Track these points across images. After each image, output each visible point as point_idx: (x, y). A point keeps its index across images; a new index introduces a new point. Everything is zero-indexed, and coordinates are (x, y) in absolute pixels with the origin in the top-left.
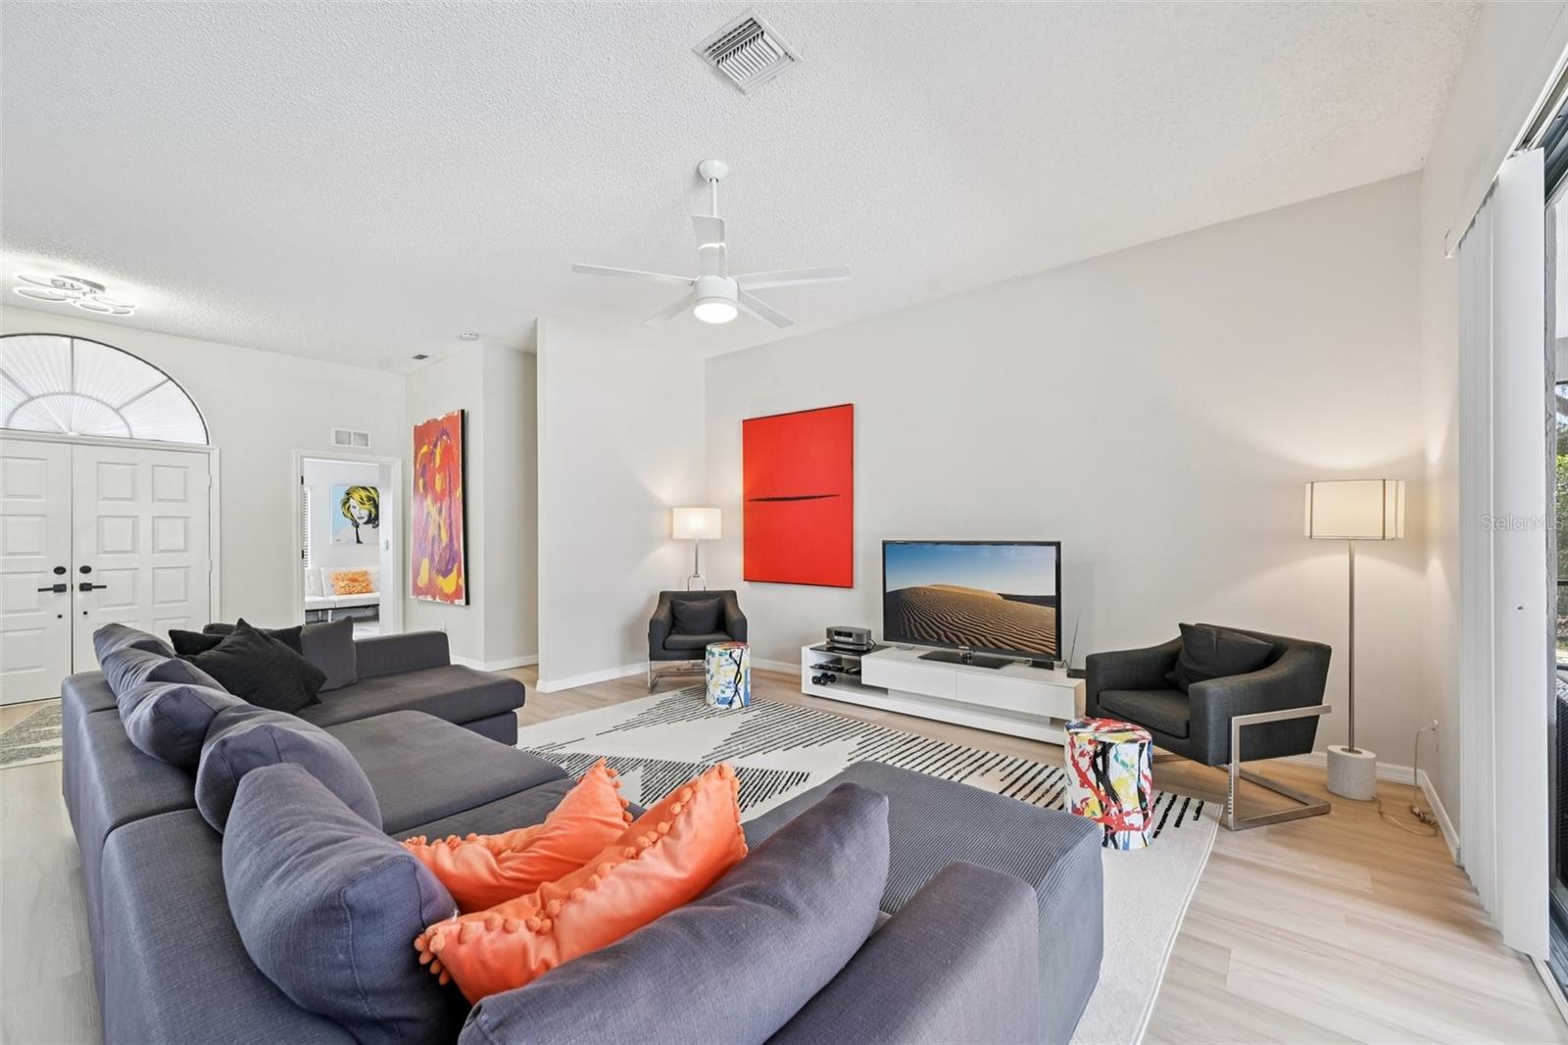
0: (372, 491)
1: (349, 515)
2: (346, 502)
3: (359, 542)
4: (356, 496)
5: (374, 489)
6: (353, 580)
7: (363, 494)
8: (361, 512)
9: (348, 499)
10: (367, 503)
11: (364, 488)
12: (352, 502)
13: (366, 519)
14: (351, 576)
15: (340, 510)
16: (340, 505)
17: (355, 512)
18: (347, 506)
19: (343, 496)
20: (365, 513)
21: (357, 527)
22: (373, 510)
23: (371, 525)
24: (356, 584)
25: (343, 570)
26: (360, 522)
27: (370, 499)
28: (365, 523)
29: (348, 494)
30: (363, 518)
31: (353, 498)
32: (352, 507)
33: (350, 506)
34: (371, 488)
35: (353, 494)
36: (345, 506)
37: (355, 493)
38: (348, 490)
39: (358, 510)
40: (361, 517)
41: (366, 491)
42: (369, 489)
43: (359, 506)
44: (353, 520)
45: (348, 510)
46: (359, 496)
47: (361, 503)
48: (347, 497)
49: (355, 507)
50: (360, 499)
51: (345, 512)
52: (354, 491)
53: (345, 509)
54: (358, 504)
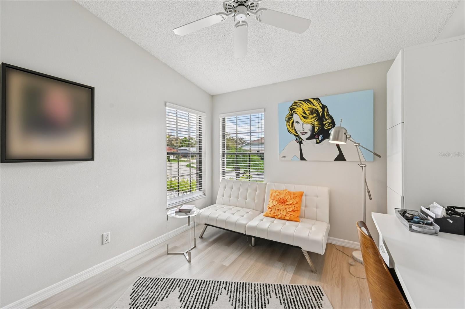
0: (315, 102)
1: (293, 131)
2: (290, 118)
3: (302, 159)
4: (299, 110)
5: (317, 99)
6: (282, 202)
8: (305, 127)
9: (292, 115)
10: (310, 117)
11: (307, 101)
12: (296, 117)
13: (309, 134)
15: (285, 127)
16: (285, 122)
17: (298, 128)
18: (291, 122)
19: (287, 112)
20: (308, 128)
21: (301, 143)
22: (316, 123)
23: (315, 141)
24: (282, 207)
25: (281, 187)
26: (304, 137)
27: (313, 111)
28: (308, 139)
29: (292, 109)
30: (307, 132)
31: (296, 113)
32: (296, 123)
33: (293, 122)
34: (314, 99)
35: (296, 109)
36: (290, 122)
37: (298, 108)
38: (291, 106)
39: (301, 125)
40: (304, 131)
41: (309, 103)
42: (312, 100)
43: (301, 121)
44: (297, 136)
45: (292, 126)
46: (302, 111)
47: (304, 117)
48: (290, 113)
49: (298, 122)
50: (303, 112)
51: (289, 128)
52: (296, 106)
53: (289, 125)
54: (301, 119)
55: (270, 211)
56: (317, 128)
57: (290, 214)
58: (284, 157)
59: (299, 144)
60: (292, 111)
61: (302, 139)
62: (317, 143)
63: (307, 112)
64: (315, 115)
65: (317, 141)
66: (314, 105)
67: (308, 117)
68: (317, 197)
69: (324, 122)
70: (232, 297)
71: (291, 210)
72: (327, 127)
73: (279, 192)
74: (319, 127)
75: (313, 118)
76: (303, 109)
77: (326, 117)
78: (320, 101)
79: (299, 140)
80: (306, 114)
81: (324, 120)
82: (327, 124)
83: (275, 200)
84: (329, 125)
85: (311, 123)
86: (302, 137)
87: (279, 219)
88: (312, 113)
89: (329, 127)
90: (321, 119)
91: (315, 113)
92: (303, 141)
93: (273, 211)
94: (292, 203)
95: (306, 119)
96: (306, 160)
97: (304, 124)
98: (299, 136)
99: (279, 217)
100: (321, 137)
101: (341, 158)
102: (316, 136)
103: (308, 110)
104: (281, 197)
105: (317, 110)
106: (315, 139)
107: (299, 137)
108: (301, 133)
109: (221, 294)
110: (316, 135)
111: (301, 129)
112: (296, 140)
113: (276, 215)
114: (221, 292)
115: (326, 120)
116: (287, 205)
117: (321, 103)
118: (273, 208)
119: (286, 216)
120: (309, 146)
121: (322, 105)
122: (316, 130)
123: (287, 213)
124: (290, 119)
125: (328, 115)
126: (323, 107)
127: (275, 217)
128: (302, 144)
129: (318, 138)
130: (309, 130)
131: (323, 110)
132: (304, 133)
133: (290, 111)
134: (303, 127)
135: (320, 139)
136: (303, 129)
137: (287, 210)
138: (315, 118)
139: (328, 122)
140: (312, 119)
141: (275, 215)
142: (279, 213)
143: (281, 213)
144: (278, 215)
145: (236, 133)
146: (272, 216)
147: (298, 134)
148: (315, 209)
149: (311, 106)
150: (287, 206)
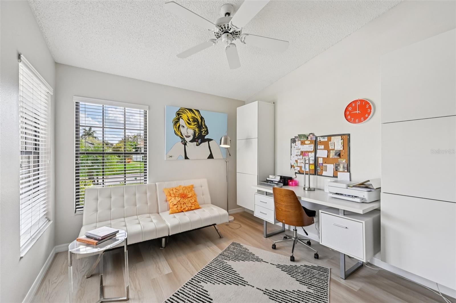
0: (196, 113)
1: (179, 134)
3: (186, 158)
4: (184, 116)
5: (198, 111)
6: (184, 196)
7: (190, 115)
8: (189, 131)
9: (179, 119)
10: (193, 124)
11: (190, 110)
12: (182, 122)
13: (191, 138)
14: (181, 191)
15: (172, 128)
16: (172, 124)
17: (183, 131)
18: (178, 125)
19: (174, 116)
20: (191, 132)
21: (185, 144)
22: (197, 130)
23: (195, 143)
24: (186, 201)
25: (174, 184)
26: (188, 140)
27: (195, 120)
28: (191, 141)
29: (178, 114)
30: (190, 136)
31: (182, 118)
32: (181, 127)
33: (179, 126)
34: (196, 110)
35: (182, 115)
36: (176, 125)
37: (183, 114)
38: (178, 111)
39: (186, 130)
40: (188, 135)
41: (192, 113)
42: (194, 111)
43: (186, 126)
44: (182, 138)
45: (178, 129)
46: (187, 117)
47: (188, 123)
48: (177, 117)
49: (184, 127)
50: (188, 119)
51: (176, 131)
52: (182, 112)
53: (176, 128)
54: (186, 124)
55: (177, 207)
56: (198, 134)
57: (194, 204)
58: (171, 156)
59: (184, 145)
60: (178, 116)
61: (186, 142)
62: (197, 145)
63: (191, 120)
64: (196, 123)
65: (197, 144)
66: (196, 115)
67: (191, 124)
68: (201, 187)
69: (202, 129)
70: (212, 281)
71: (194, 201)
72: (204, 134)
73: (176, 189)
74: (199, 133)
75: (195, 125)
76: (188, 116)
77: (203, 126)
78: (200, 113)
79: (184, 142)
80: (190, 121)
81: (202, 128)
82: (204, 132)
83: (176, 196)
84: (205, 132)
85: (193, 129)
86: (186, 139)
87: (187, 211)
88: (194, 121)
89: (205, 134)
90: (200, 127)
91: (197, 122)
92: (187, 143)
93: (179, 206)
94: (192, 195)
95: (190, 125)
96: (189, 159)
97: (188, 129)
98: (184, 138)
99: (187, 209)
100: (199, 141)
101: (211, 157)
102: (197, 140)
103: (192, 118)
104: (181, 193)
105: (197, 120)
106: (196, 142)
107: (184, 140)
108: (186, 136)
109: (203, 287)
110: (196, 138)
111: (186, 133)
112: (182, 141)
113: (184, 209)
114: (201, 286)
115: (203, 128)
116: (188, 197)
117: (200, 115)
118: (179, 204)
119: (191, 206)
120: (191, 147)
121: (201, 116)
122: (197, 135)
123: (192, 204)
124: (177, 122)
125: (205, 125)
126: (202, 118)
127: (183, 211)
128: (186, 146)
129: (198, 142)
130: (192, 134)
131: (202, 121)
132: (188, 136)
133: (177, 116)
134: (188, 132)
135: (199, 143)
136: (187, 133)
137: (191, 202)
138: (196, 126)
139: (204, 130)
140: (193, 126)
141: (182, 209)
142: (185, 206)
143: (187, 206)
144: (185, 208)
145: (102, 126)
146: (180, 211)
147: (183, 137)
148: (202, 196)
149: (193, 115)
150: (189, 199)
